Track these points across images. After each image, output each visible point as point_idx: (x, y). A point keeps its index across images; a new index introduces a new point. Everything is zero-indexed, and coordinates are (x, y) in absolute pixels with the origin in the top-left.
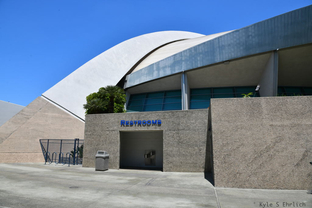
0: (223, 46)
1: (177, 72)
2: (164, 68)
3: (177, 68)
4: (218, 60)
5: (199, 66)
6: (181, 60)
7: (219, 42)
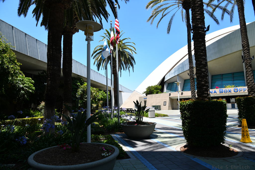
0: (186, 64)
1: (175, 75)
2: (172, 73)
3: (175, 73)
4: (185, 70)
5: (181, 73)
6: (176, 71)
7: (184, 63)
